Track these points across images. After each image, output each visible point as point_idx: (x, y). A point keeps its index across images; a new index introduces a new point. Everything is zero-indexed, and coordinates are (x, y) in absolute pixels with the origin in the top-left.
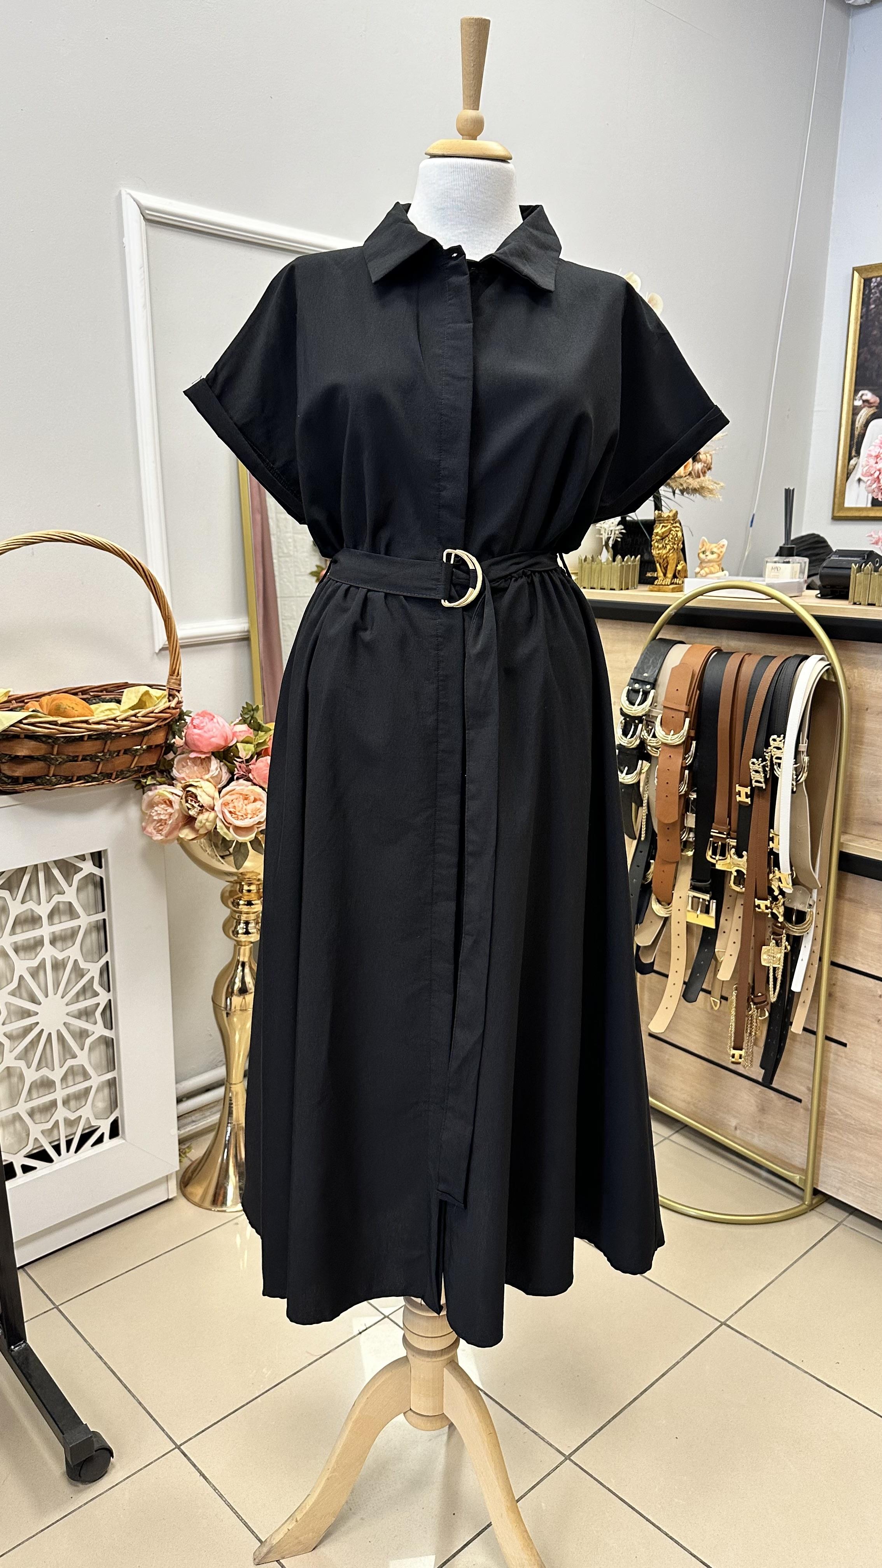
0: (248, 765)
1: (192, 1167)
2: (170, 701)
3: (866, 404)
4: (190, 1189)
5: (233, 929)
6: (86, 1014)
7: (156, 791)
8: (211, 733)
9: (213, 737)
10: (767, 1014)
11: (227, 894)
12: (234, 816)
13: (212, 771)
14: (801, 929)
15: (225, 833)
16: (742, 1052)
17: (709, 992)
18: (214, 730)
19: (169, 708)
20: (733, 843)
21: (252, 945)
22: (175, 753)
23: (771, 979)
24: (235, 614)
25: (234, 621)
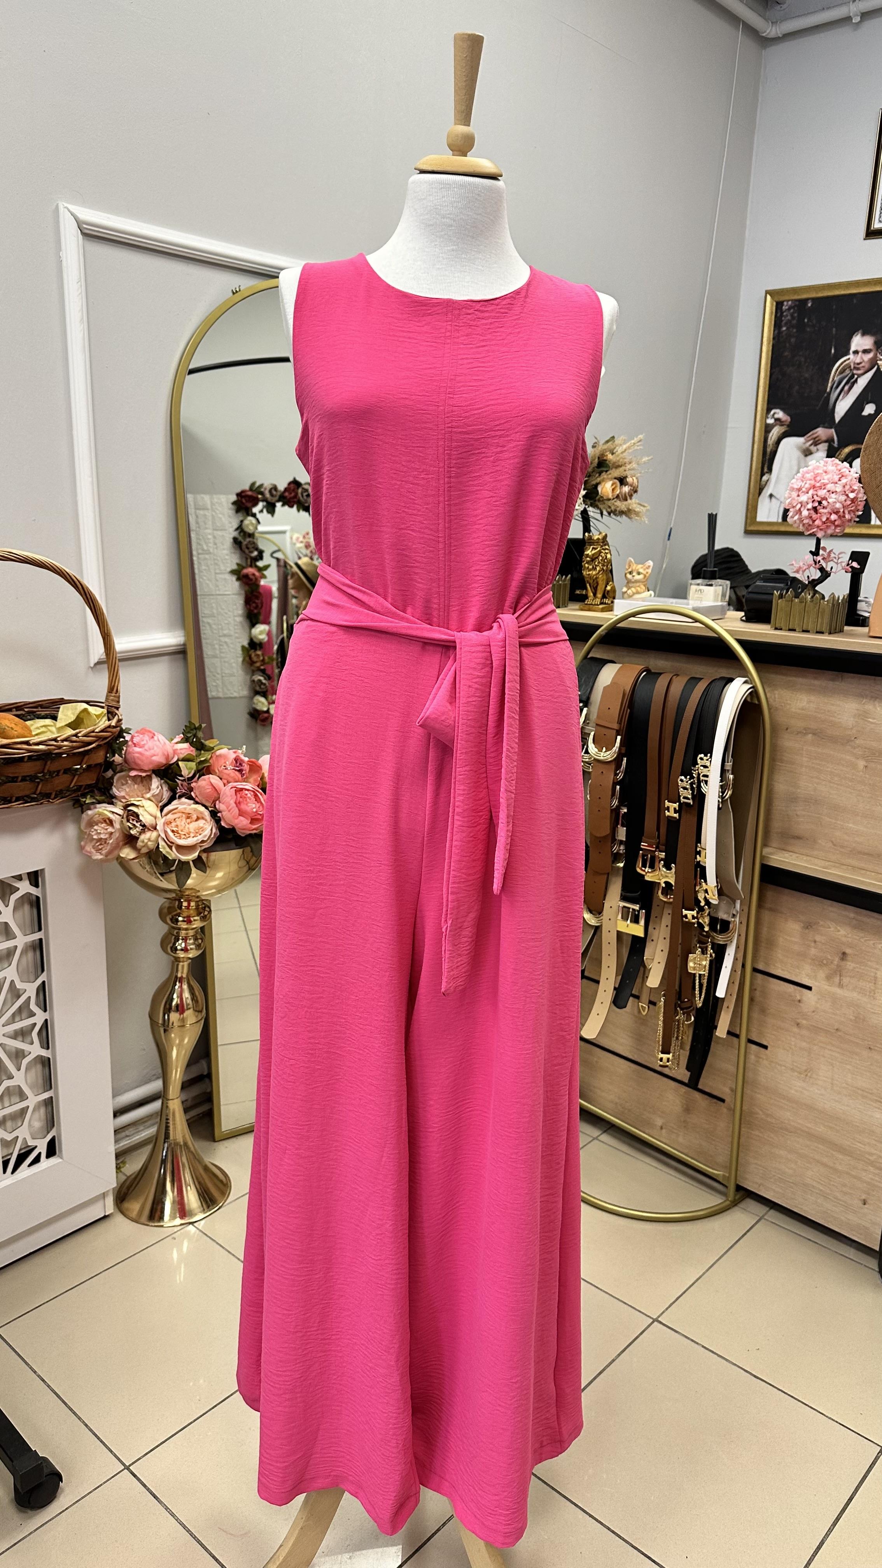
0: (190, 784)
1: (128, 1183)
2: (109, 720)
3: (778, 422)
4: (126, 1205)
5: (171, 945)
6: (23, 1034)
7: (96, 810)
8: (152, 752)
9: (154, 755)
10: (693, 1018)
11: (166, 910)
12: (177, 835)
13: (154, 789)
14: (726, 938)
15: (167, 852)
16: (670, 1056)
17: (637, 997)
18: (155, 748)
19: (109, 726)
20: (662, 855)
21: (190, 961)
22: (114, 771)
23: (697, 987)
24: (171, 627)
25: (170, 634)
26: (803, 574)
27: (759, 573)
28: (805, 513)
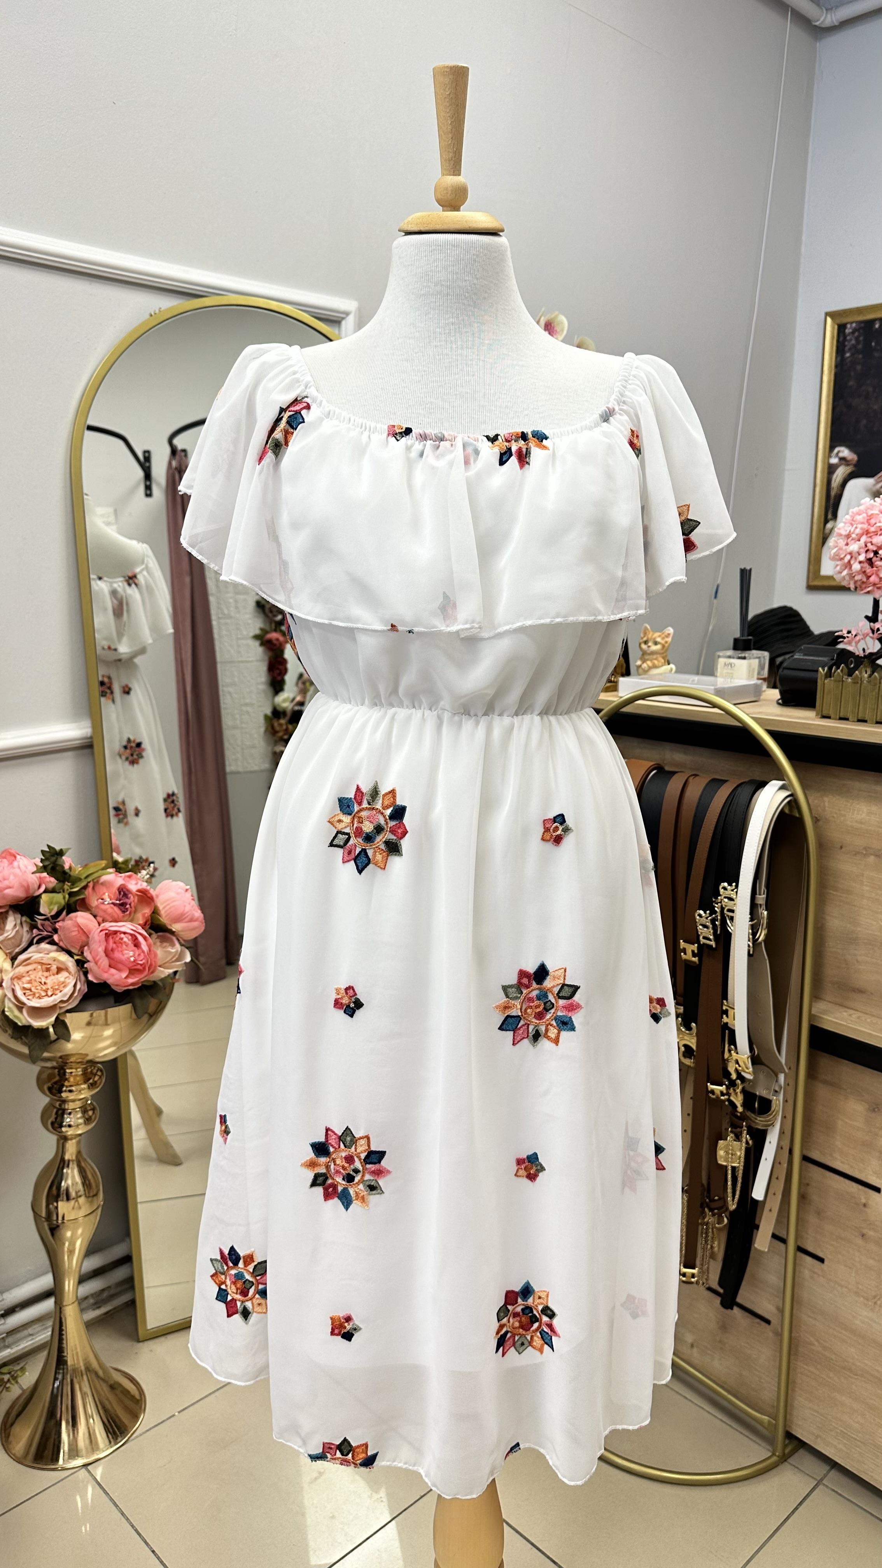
0: (55, 923)
1: (27, 1394)
3: (843, 462)
5: (52, 1119)
10: (725, 1220)
11: (45, 1076)
12: (29, 993)
13: (7, 932)
14: (766, 1121)
15: (18, 1017)
16: (695, 1271)
18: (12, 877)
21: (79, 1138)
23: (729, 1183)
24: (75, 716)
25: (74, 725)
26: (856, 646)
27: (822, 635)
28: (856, 567)
